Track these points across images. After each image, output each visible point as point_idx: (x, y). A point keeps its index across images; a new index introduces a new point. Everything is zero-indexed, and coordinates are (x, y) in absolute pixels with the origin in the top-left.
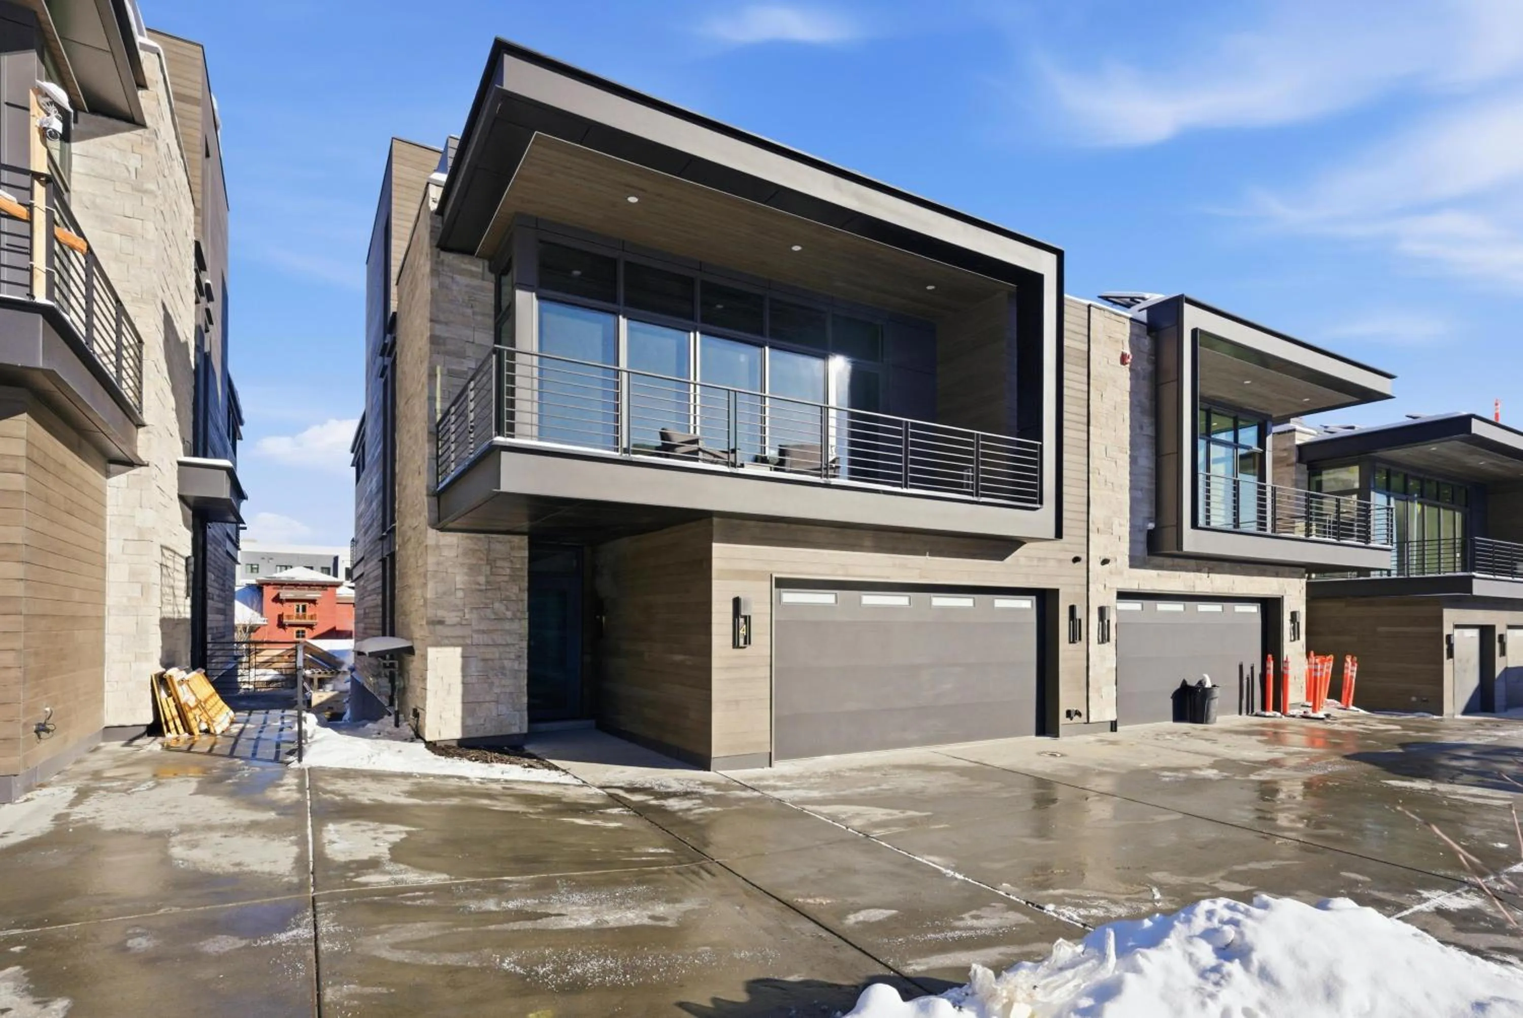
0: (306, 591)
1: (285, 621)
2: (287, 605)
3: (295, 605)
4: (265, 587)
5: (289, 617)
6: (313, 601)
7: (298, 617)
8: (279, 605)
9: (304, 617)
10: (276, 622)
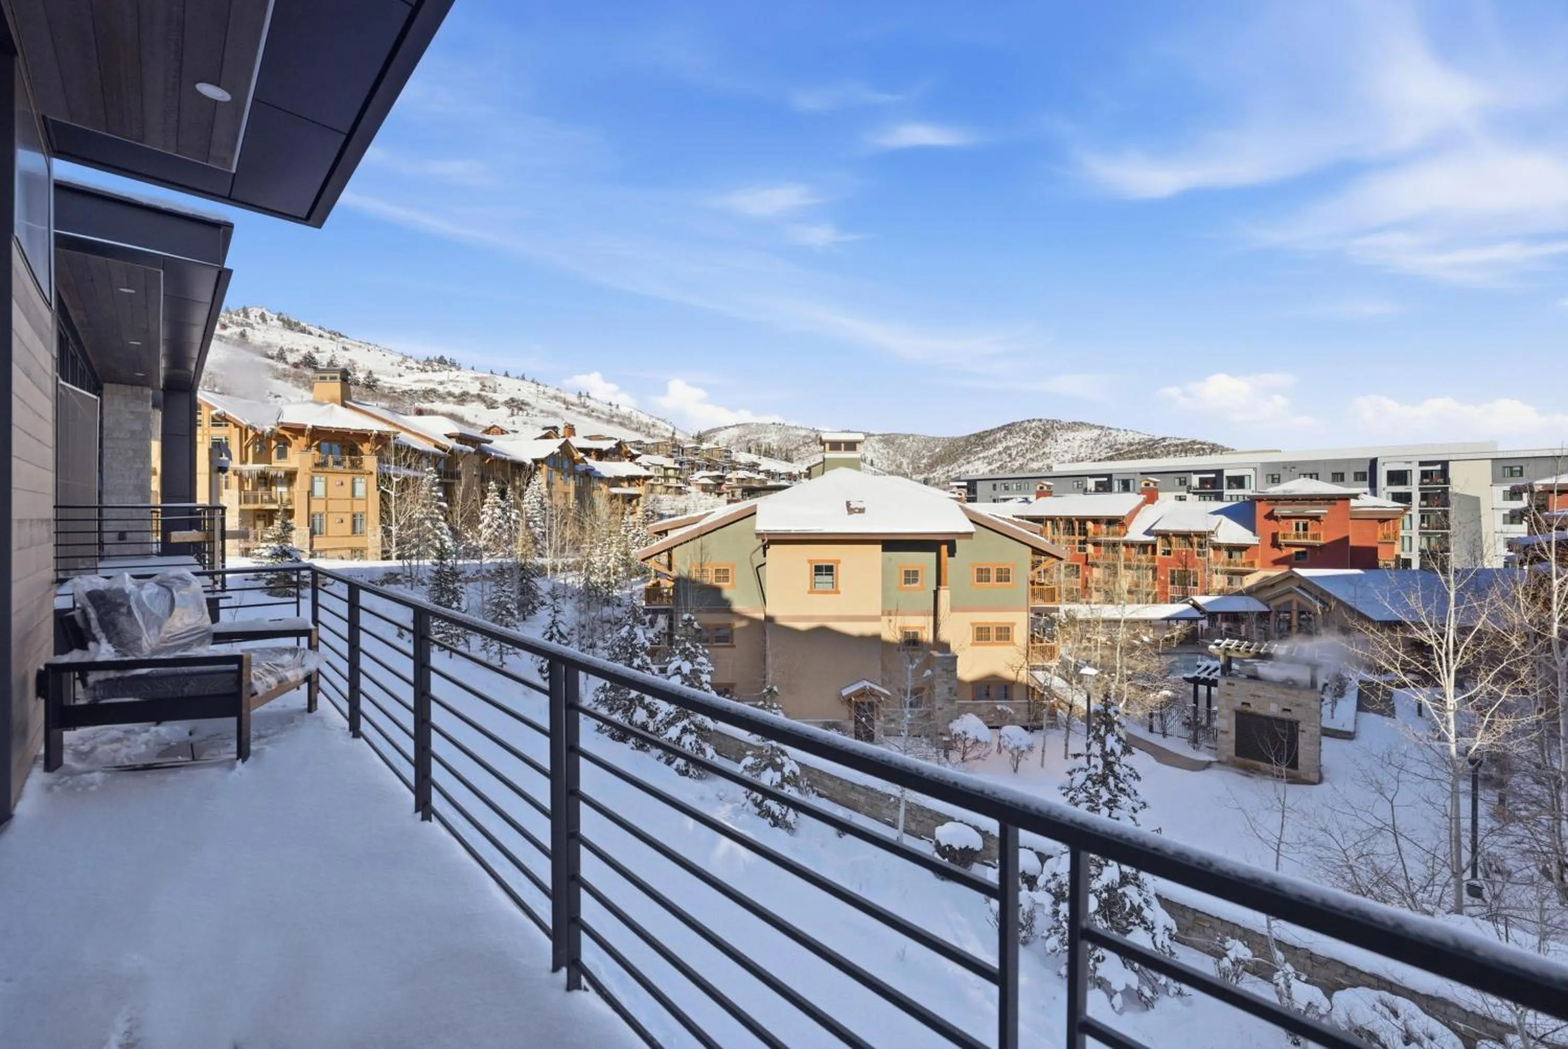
0: (1307, 507)
1: (1281, 540)
2: (1283, 522)
3: (1294, 522)
4: (1257, 504)
5: (1284, 536)
6: (1316, 518)
7: (1298, 536)
8: (1273, 521)
9: (1305, 536)
10: (1270, 541)
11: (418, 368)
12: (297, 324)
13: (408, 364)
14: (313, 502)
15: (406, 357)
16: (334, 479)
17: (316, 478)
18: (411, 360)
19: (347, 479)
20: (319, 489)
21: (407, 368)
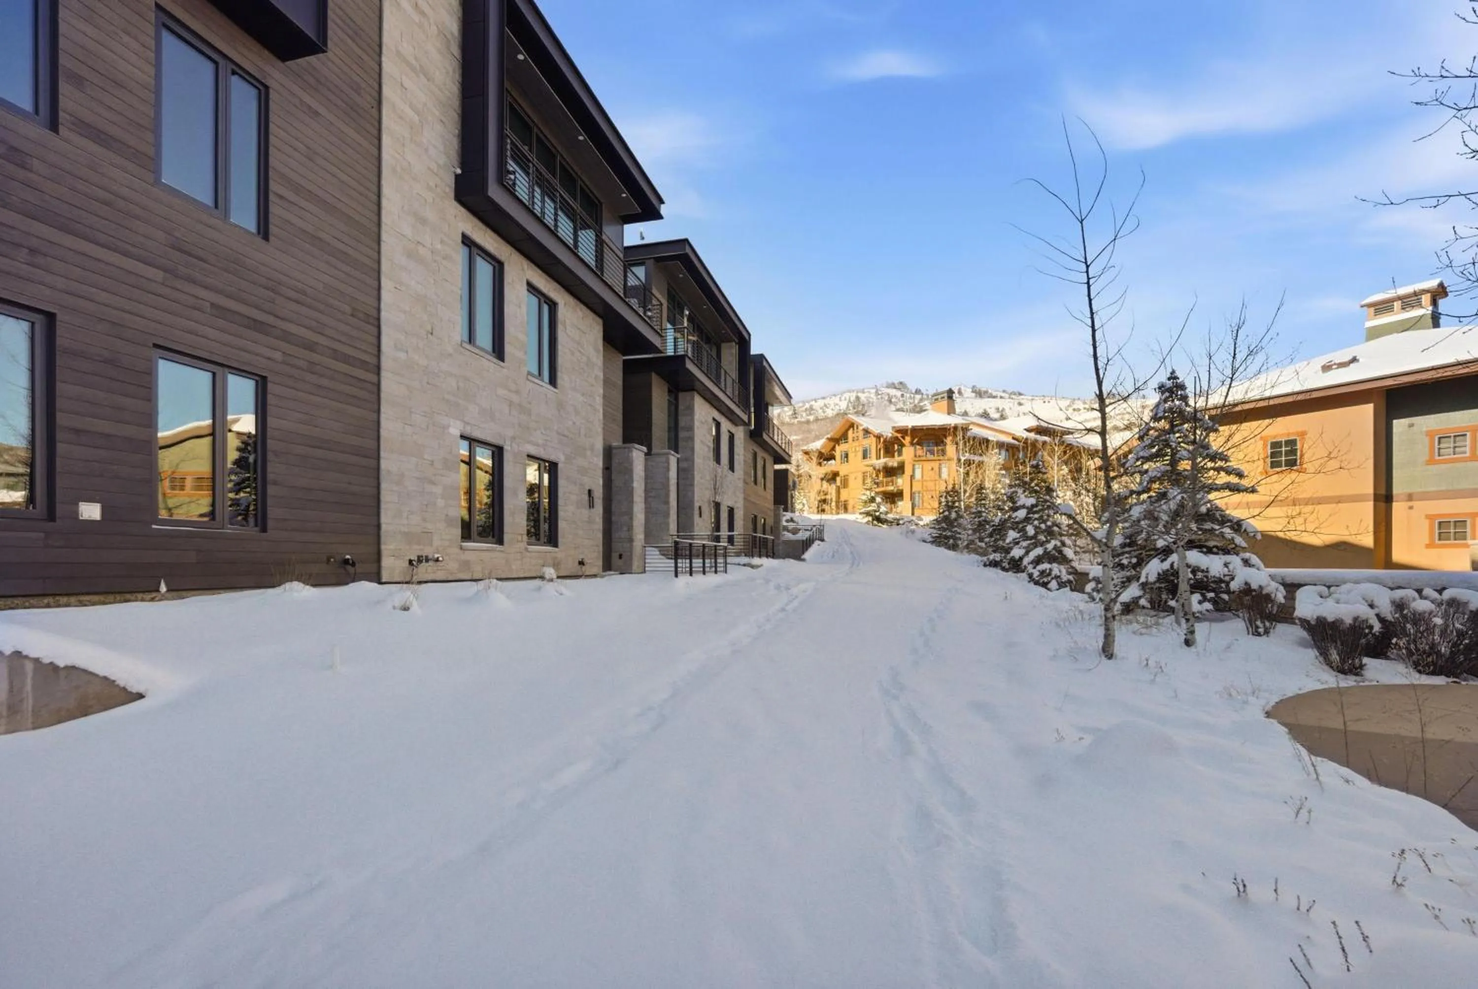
11: (1085, 408)
12: (986, 392)
13: (1075, 406)
14: (914, 484)
15: (1074, 400)
16: (928, 466)
17: (917, 466)
18: (1080, 402)
19: (935, 465)
20: (918, 475)
21: (1074, 410)
